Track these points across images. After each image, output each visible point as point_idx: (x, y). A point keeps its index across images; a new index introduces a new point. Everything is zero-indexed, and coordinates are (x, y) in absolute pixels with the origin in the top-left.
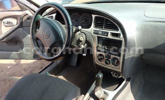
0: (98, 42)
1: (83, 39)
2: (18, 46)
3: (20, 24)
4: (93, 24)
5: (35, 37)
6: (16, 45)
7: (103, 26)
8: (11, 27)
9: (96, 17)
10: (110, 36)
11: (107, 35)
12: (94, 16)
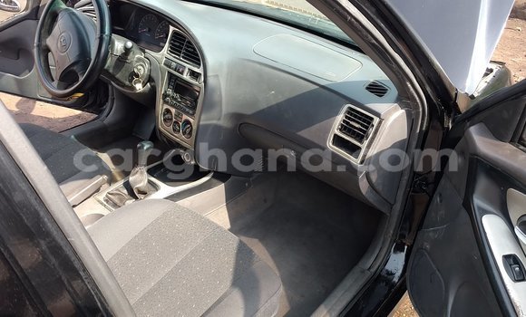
0: (169, 84)
1: (142, 70)
2: (21, 62)
3: (32, 10)
4: (167, 44)
5: (43, 43)
6: (18, 58)
7: (180, 52)
8: (12, 13)
9: (174, 32)
10: (186, 76)
11: (182, 73)
12: (172, 29)
